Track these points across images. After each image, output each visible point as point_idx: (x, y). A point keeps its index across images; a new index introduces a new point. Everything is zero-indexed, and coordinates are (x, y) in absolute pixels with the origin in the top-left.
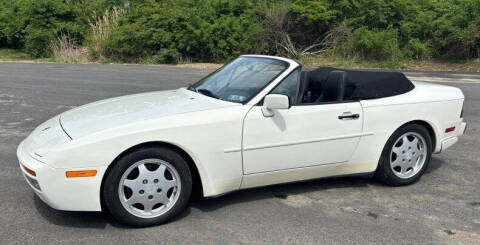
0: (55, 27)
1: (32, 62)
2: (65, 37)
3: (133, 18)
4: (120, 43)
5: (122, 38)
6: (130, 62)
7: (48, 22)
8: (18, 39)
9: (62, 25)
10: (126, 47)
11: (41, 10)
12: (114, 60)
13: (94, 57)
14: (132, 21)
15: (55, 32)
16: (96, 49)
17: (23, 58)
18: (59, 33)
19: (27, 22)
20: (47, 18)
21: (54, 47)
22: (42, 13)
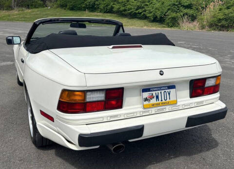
0: (182, 12)
1: (169, 29)
2: (186, 17)
3: (230, 6)
4: (220, 20)
5: (221, 18)
6: (223, 31)
7: (178, 9)
8: (163, 18)
9: (186, 11)
10: (223, 22)
11: (176, 4)
12: (214, 29)
13: (203, 27)
14: (228, 8)
15: (182, 14)
16: (205, 23)
17: (164, 27)
18: (184, 15)
19: (169, 9)
20: (178, 7)
21: (180, 22)
22: (176, 5)
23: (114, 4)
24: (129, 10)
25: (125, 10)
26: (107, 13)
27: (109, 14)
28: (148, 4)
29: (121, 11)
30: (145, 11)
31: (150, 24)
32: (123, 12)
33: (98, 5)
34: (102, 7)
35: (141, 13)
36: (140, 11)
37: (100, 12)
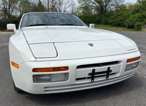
0: (144, 21)
8: (133, 26)
15: (144, 23)
17: (133, 31)
19: (137, 21)
20: (142, 19)
21: (143, 28)
22: (141, 18)
23: (109, 19)
24: (116, 22)
25: (114, 23)
26: (106, 24)
27: (106, 25)
28: (127, 18)
29: (112, 23)
30: (124, 22)
31: (126, 29)
32: (113, 24)
33: (101, 20)
34: (103, 21)
35: (122, 24)
36: (122, 22)
37: (102, 24)
